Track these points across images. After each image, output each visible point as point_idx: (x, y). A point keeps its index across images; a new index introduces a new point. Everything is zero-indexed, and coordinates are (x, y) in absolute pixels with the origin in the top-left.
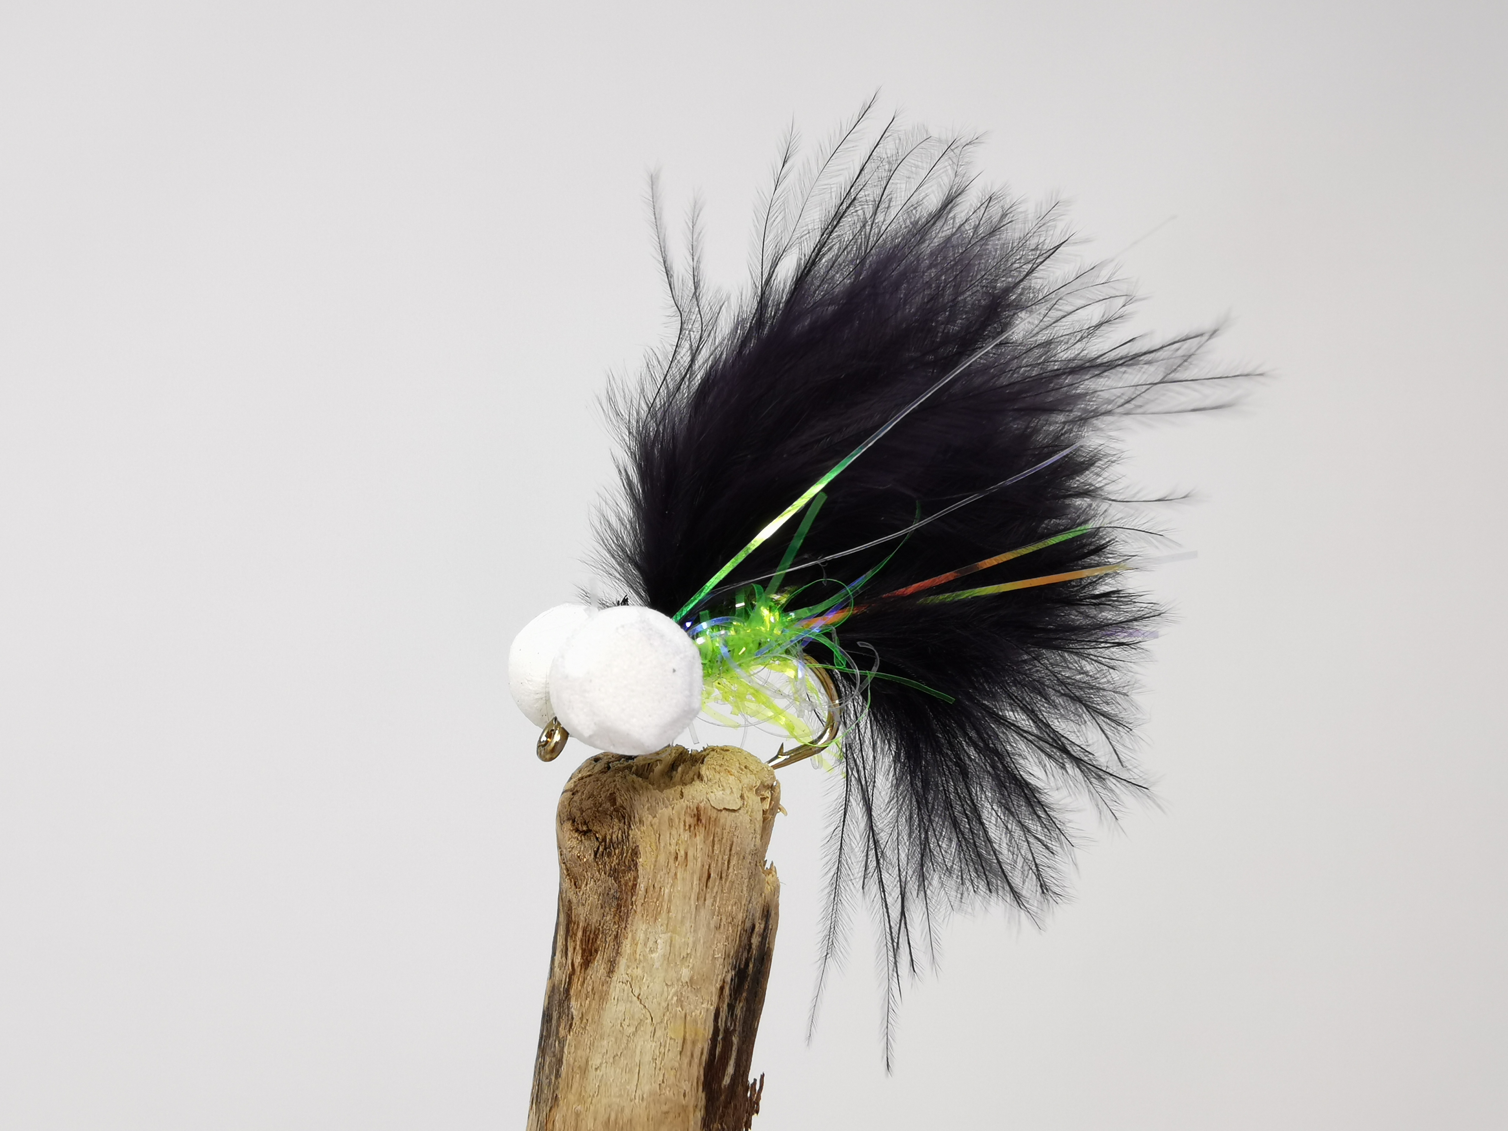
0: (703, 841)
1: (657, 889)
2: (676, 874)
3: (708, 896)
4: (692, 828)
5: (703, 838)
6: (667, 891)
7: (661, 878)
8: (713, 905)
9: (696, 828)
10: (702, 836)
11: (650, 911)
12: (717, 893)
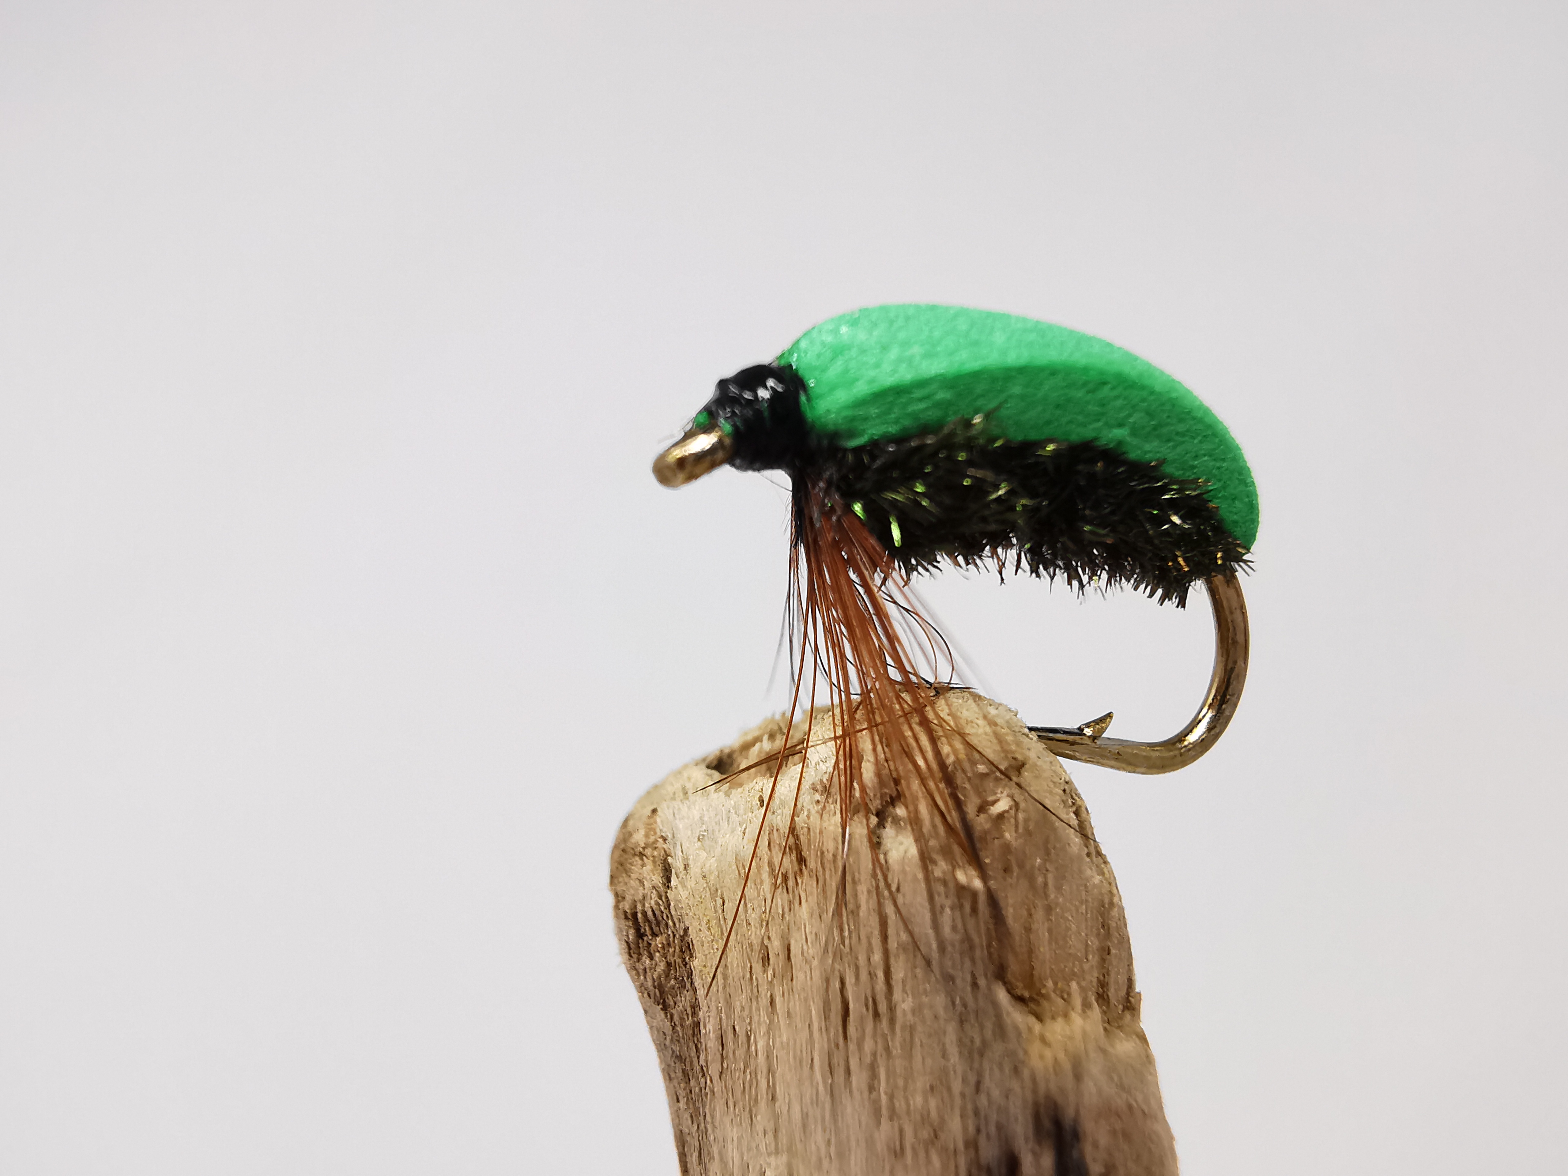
0: (816, 915)
1: (742, 1038)
2: (772, 1002)
3: (854, 1063)
4: (791, 883)
5: (816, 907)
6: (761, 1044)
7: (743, 1008)
8: (871, 1088)
9: (799, 881)
10: (813, 900)
11: (738, 1093)
12: (874, 1054)
